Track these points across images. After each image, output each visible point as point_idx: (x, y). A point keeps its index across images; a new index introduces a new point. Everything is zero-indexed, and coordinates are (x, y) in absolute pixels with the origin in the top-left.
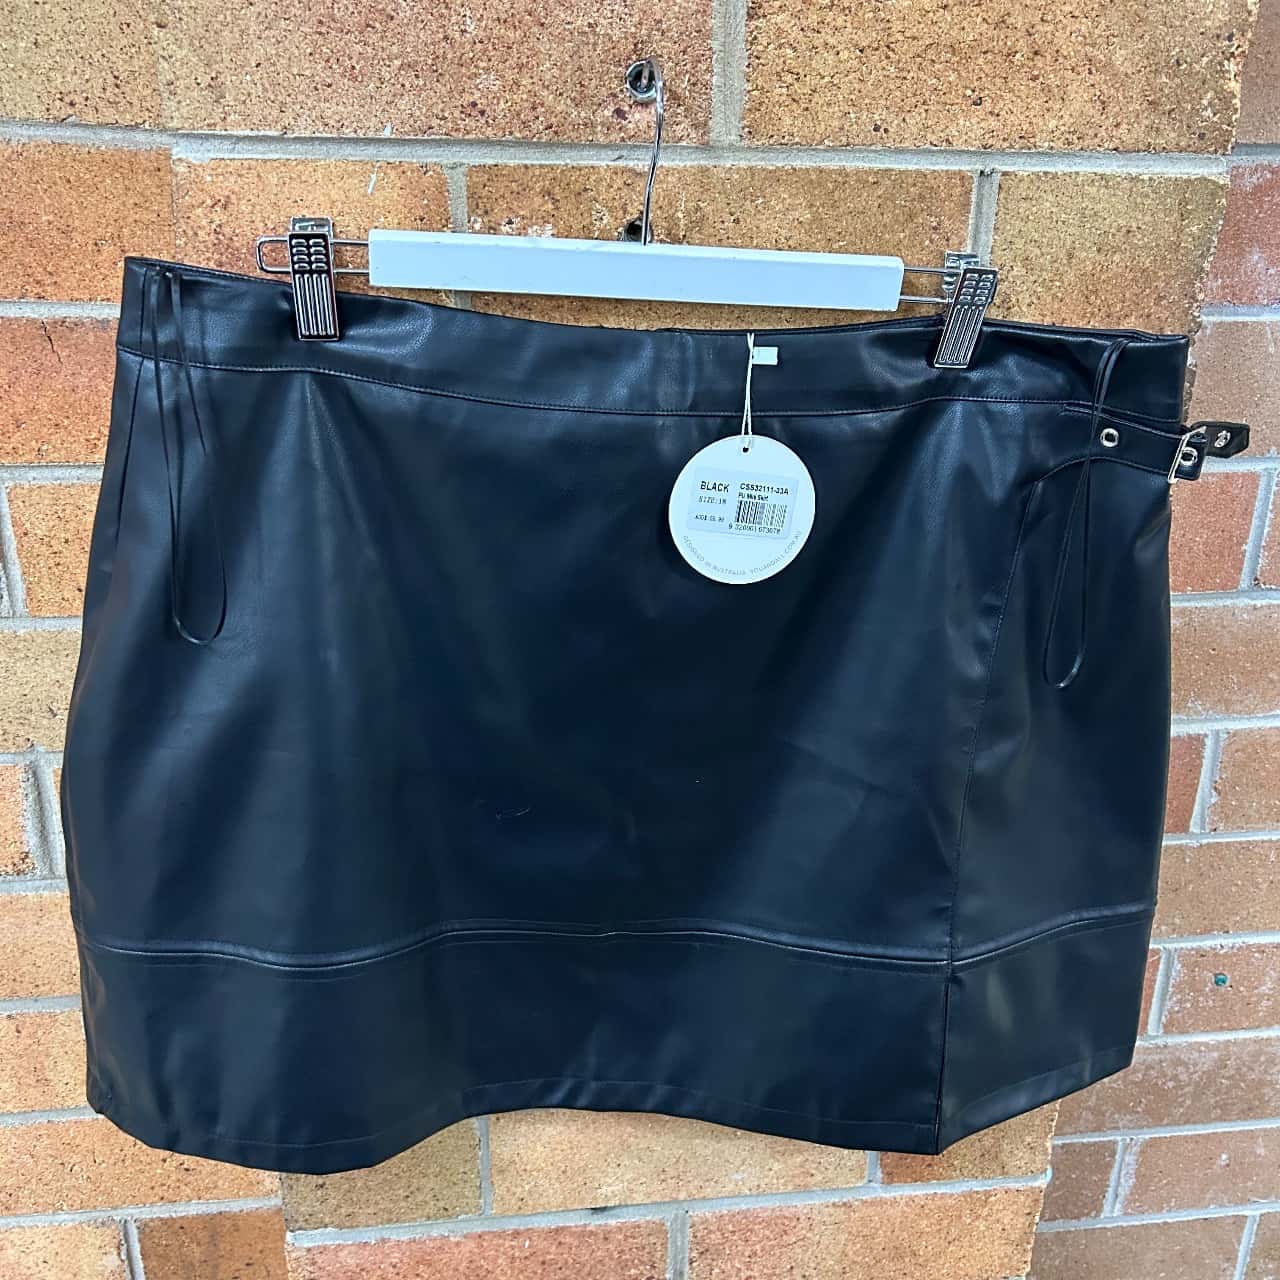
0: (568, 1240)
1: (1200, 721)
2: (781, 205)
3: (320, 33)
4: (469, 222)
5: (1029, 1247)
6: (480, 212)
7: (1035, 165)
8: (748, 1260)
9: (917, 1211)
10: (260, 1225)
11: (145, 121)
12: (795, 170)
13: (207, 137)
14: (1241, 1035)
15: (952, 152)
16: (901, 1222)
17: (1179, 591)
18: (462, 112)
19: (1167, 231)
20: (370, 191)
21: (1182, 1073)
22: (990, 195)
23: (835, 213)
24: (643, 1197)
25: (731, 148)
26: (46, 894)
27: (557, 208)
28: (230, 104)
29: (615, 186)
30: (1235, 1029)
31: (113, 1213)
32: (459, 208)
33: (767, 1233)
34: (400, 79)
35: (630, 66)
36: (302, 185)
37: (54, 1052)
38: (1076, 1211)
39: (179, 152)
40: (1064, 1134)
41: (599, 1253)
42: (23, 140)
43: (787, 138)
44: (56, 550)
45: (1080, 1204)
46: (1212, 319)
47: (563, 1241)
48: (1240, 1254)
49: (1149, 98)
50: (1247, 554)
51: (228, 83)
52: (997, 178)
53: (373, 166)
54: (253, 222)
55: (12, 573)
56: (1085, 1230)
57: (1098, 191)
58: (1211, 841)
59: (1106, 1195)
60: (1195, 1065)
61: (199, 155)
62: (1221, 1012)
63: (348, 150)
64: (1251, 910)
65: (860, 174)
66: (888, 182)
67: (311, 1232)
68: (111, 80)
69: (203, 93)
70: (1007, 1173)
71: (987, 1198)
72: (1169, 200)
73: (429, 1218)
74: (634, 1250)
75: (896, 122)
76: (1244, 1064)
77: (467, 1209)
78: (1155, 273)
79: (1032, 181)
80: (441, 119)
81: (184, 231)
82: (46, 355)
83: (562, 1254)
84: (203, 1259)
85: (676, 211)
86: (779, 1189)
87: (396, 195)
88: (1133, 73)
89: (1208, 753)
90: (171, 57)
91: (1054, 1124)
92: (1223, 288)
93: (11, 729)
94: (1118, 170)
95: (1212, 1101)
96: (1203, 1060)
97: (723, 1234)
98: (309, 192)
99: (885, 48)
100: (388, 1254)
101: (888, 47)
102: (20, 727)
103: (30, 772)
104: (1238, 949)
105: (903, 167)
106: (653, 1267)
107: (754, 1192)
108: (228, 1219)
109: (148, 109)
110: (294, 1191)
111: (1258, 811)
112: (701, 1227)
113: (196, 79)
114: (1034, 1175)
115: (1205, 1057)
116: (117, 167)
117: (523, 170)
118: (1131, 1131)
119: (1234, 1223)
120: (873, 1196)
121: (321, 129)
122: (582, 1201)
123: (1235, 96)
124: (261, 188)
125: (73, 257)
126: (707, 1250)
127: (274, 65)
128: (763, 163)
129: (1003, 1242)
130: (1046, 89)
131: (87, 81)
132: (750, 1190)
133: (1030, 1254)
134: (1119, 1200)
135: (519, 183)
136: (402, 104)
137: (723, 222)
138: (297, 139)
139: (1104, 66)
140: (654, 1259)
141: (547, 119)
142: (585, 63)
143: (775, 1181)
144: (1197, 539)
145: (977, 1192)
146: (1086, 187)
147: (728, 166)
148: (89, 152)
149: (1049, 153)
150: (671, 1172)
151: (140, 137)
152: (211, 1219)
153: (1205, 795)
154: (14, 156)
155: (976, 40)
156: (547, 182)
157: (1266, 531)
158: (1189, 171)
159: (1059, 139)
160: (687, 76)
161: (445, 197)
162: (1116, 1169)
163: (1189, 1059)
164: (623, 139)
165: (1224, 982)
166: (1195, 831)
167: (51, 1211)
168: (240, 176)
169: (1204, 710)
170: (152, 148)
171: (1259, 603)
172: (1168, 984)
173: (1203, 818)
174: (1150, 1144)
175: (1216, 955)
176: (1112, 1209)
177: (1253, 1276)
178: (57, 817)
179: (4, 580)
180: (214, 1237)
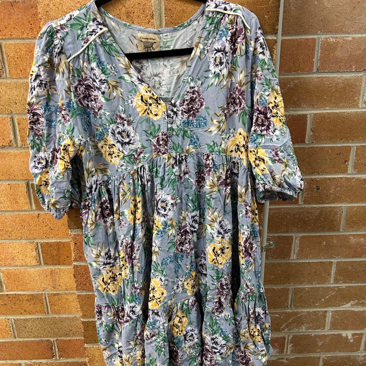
1: (306, 110)
14: (326, 205)
21: (310, 216)
26: (16, 152)
30: (324, 203)
31: (34, 240)
37: (19, 194)
38: (283, 257)
40: (278, 233)
44: (15, 60)
45: (284, 254)
48: (332, 274)
50: (315, 62)
56: (286, 263)
58: (312, 146)
59: (291, 252)
60: (313, 214)
62: (319, 198)
64: (325, 167)
76: (327, 214)
82: (12, 10)
84: (56, 254)
89: (308, 119)
93: (6, 107)
95: (319, 225)
96: (316, 212)
102: (9, 107)
103: (11, 119)
104: (322, 179)
108: (62, 244)
110: (70, 218)
111: (324, 137)
118: (297, 233)
119: (329, 264)
134: (295, 254)
144: (300, 57)
152: (58, 243)
153: (309, 133)
157: (319, 55)
162: (293, 245)
163: (311, 212)
165: (319, 189)
166: (307, 143)
167: (19, 238)
169: (306, 107)
171: (319, 76)
173: (309, 139)
174: (303, 237)
175: (316, 180)
176: (293, 257)
177: (336, 281)
178: (18, 131)
179: (4, 68)
180: (59, 249)
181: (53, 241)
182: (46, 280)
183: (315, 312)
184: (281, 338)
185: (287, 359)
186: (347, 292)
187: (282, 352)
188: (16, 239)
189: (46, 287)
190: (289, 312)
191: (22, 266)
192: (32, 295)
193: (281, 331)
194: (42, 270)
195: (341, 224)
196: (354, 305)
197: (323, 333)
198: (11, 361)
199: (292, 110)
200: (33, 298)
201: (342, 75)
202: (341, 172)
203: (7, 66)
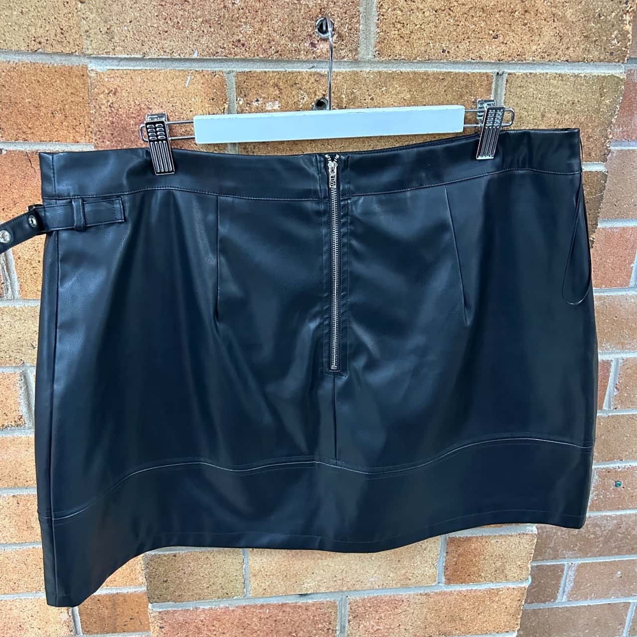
0: (288, 609)
1: (609, 353)
2: (395, 91)
3: (162, 5)
4: (237, 100)
5: (519, 617)
6: (242, 95)
7: (525, 69)
8: (378, 621)
9: (463, 598)
10: (137, 599)
11: (76, 51)
12: (402, 73)
13: (105, 59)
14: (628, 512)
15: (482, 63)
16: (454, 604)
17: (598, 287)
18: (233, 45)
19: (593, 103)
20: (187, 85)
21: (597, 530)
22: (502, 85)
23: (422, 95)
24: (325, 589)
25: (369, 62)
26: (30, 436)
27: (281, 93)
28: (117, 41)
29: (311, 82)
30: (625, 509)
32: (232, 94)
33: (387, 607)
34: (202, 28)
35: (318, 20)
36: (153, 83)
38: (543, 599)
39: (91, 66)
40: (538, 561)
41: (303, 616)
42: (16, 61)
43: (398, 56)
44: (34, 266)
45: (545, 595)
46: (617, 148)
47: (285, 610)
48: (626, 621)
49: (585, 34)
50: (634, 269)
51: (116, 31)
52: (505, 76)
53: (189, 73)
54: (129, 101)
55: (13, 277)
56: (548, 608)
57: (558, 82)
58: (614, 414)
59: (559, 591)
60: (605, 527)
61: (101, 68)
62: (618, 500)
63: (176, 64)
64: (634, 449)
65: (435, 74)
66: (450, 79)
67: (161, 604)
68: (59, 31)
69: (103, 36)
70: (508, 580)
71: (498, 592)
72: (594, 87)
73: (219, 598)
74: (321, 615)
75: (454, 48)
76: (630, 527)
77: (238, 594)
78: (587, 125)
79: (523, 78)
80: (222, 48)
81: (94, 106)
82: (28, 169)
83: (285, 617)
84: (109, 616)
85: (342, 94)
86: (393, 586)
87: (200, 87)
88: (576, 21)
89: (612, 370)
90: (87, 18)
91: (532, 555)
92: (623, 132)
93: (13, 355)
94: (568, 72)
95: (613, 545)
96: (609, 524)
97: (365, 608)
98: (157, 86)
99: (448, 10)
100: (199, 615)
101: (450, 9)
102: (18, 354)
103: (23, 376)
104: (627, 469)
105: (457, 71)
106: (330, 624)
107: (381, 587)
108: (121, 596)
109: (77, 45)
110: (152, 584)
112: (354, 605)
113: (100, 29)
114: (522, 581)
115: (610, 522)
116: (62, 74)
117: (264, 74)
118: (572, 560)
119: (624, 606)
120: (441, 590)
121: (162, 54)
122: (295, 591)
123: (629, 33)
124: (133, 84)
125: (41, 120)
126: (357, 616)
127: (138, 21)
128: (385, 69)
129: (506, 614)
130: (531, 30)
131: (47, 31)
132: (379, 586)
133: (520, 620)
134: (565, 594)
135: (262, 81)
136: (203, 40)
137: (365, 100)
138: (151, 59)
139: (561, 18)
140: (331, 620)
141: (276, 48)
142: (295, 19)
143: (391, 582)
144: (608, 261)
145: (493, 589)
146: (551, 81)
147: (368, 71)
148: (48, 67)
149: (533, 64)
150: (339, 577)
151: (74, 59)
152: (113, 596)
153: (610, 392)
154: (12, 69)
155: (495, 5)
156: (276, 80)
158: (605, 71)
159: (537, 56)
160: (347, 25)
161: (225, 88)
162: (564, 578)
163: (602, 523)
164: (314, 58)
165: (620, 485)
166: (606, 409)
167: (34, 591)
168: (121, 78)
169: (610, 348)
170: (79, 65)
173: (610, 402)
174: (582, 566)
175: (616, 471)
176: (562, 598)
177: (633, 632)
179: (9, 280)
180: (114, 605)
181: (104, 592)
188: (27, 593)
203: (15, 276)
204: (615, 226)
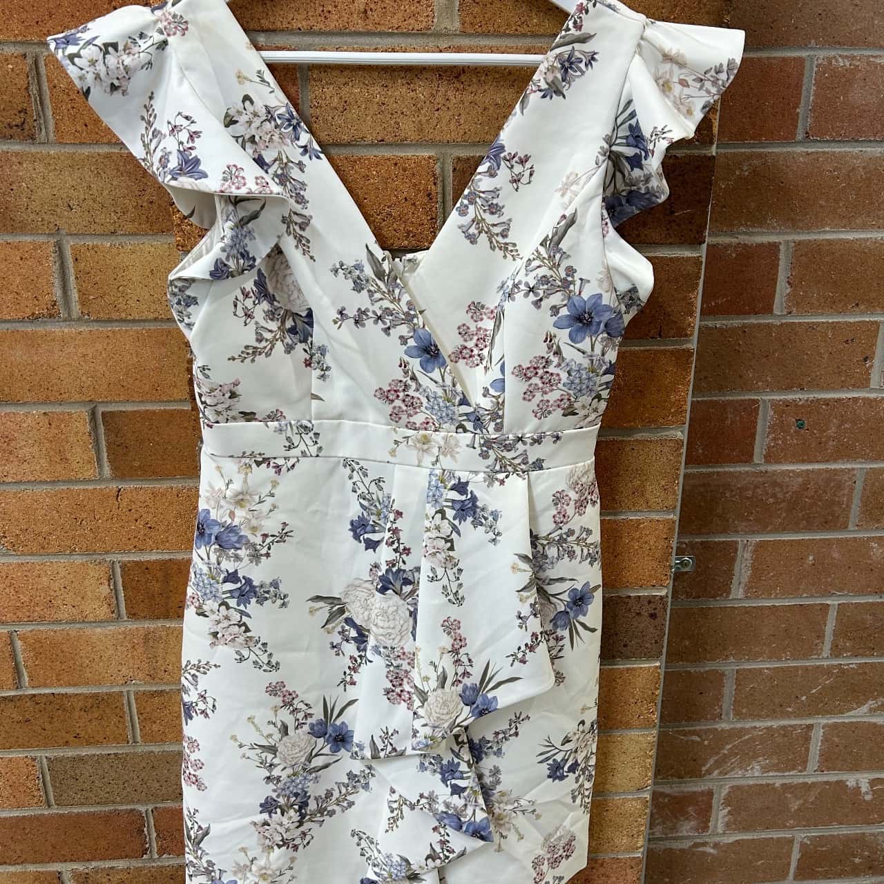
1: (777, 234)
14: (817, 467)
17: (757, 141)
21: (778, 492)
26: (66, 330)
30: (813, 462)
31: (105, 556)
38: (713, 593)
44: (72, 98)
45: (716, 587)
48: (826, 634)
50: (800, 115)
55: (47, 114)
56: (721, 608)
58: (788, 321)
59: (733, 581)
60: (788, 486)
62: (802, 448)
64: (818, 373)
70: (650, 507)
71: (638, 525)
76: (820, 488)
84: (160, 592)
89: (782, 256)
93: (46, 218)
95: (800, 515)
96: (792, 483)
102: (51, 216)
103: (57, 247)
104: (811, 402)
111: (817, 300)
114: (668, 510)
115: (793, 481)
118: (747, 535)
119: (820, 610)
129: (650, 558)
134: (742, 585)
152: (165, 564)
153: (782, 289)
157: (812, 98)
162: (738, 562)
163: (783, 482)
165: (803, 425)
166: (779, 314)
167: (68, 552)
169: (778, 225)
171: (810, 150)
172: (765, 425)
173: (782, 304)
174: (761, 545)
175: (796, 406)
176: (737, 592)
177: (836, 651)
178: (72, 278)
179: (42, 118)
180: (167, 578)
181: (153, 557)
182: (133, 657)
183: (784, 728)
184: (702, 793)
185: (716, 845)
186: (861, 677)
187: (706, 828)
188: (59, 553)
189: (131, 674)
190: (722, 730)
191: (73, 622)
192: (95, 696)
193: (705, 775)
194: (124, 633)
195: (852, 511)
196: (875, 710)
197: (801, 780)
198: (38, 865)
199: (745, 233)
200: (98, 702)
201: (864, 149)
202: (854, 386)
203: (49, 113)
204: (773, 56)
